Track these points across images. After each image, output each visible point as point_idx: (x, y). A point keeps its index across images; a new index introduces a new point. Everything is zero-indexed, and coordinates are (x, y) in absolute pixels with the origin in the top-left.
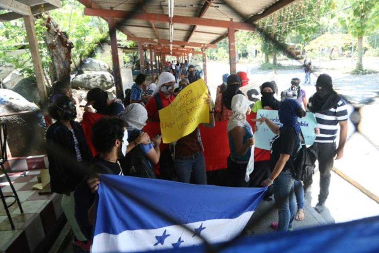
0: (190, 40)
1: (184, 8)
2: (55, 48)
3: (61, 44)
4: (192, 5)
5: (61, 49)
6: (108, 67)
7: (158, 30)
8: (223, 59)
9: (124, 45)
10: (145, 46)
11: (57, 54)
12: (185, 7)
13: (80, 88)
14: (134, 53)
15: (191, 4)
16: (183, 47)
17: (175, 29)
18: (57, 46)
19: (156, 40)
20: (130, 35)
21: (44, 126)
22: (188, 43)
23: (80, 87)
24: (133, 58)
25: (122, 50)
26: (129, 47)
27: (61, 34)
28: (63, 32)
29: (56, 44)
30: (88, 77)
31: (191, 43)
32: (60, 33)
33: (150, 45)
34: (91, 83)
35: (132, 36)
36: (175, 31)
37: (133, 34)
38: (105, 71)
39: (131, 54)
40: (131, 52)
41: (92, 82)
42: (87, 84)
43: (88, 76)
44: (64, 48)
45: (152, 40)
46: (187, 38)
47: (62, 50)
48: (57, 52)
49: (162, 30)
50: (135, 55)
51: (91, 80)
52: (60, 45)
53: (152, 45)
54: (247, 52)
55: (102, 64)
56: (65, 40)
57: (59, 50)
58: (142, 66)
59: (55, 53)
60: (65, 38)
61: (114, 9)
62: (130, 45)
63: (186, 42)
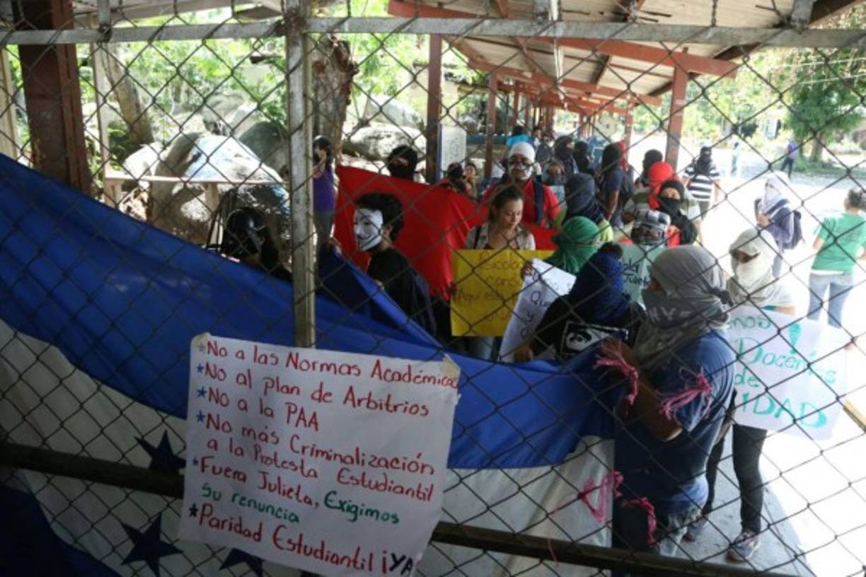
0: (602, 83)
1: (586, 18)
2: (324, 72)
3: (336, 65)
4: (602, 13)
5: (334, 75)
6: (419, 120)
7: (535, 54)
8: (689, 132)
9: (460, 76)
10: (506, 83)
11: (325, 83)
12: (588, 14)
13: (358, 155)
14: (484, 94)
15: (601, 10)
16: (589, 94)
17: (566, 56)
18: (328, 68)
19: (529, 75)
20: (474, 56)
21: (284, 213)
22: (598, 88)
23: (359, 152)
24: (480, 105)
25: (458, 86)
26: (470, 81)
27: (340, 46)
28: (343, 42)
29: (327, 64)
30: (376, 135)
31: (604, 88)
32: (338, 42)
33: (517, 83)
34: (381, 147)
35: (479, 59)
36: (567, 59)
37: (482, 57)
38: (413, 127)
39: (478, 97)
40: (478, 93)
41: (383, 146)
42: (372, 148)
43: (375, 132)
44: (340, 73)
45: (520, 73)
46: (596, 76)
47: (337, 76)
48: (327, 78)
49: (541, 55)
50: (484, 100)
51: (381, 143)
52: (333, 67)
53: (523, 83)
54: (757, 123)
55: (410, 111)
56: (344, 57)
57: (331, 76)
58: (491, 125)
59: (323, 80)
60: (345, 54)
61: (446, 7)
62: (473, 78)
63: (592, 86)
